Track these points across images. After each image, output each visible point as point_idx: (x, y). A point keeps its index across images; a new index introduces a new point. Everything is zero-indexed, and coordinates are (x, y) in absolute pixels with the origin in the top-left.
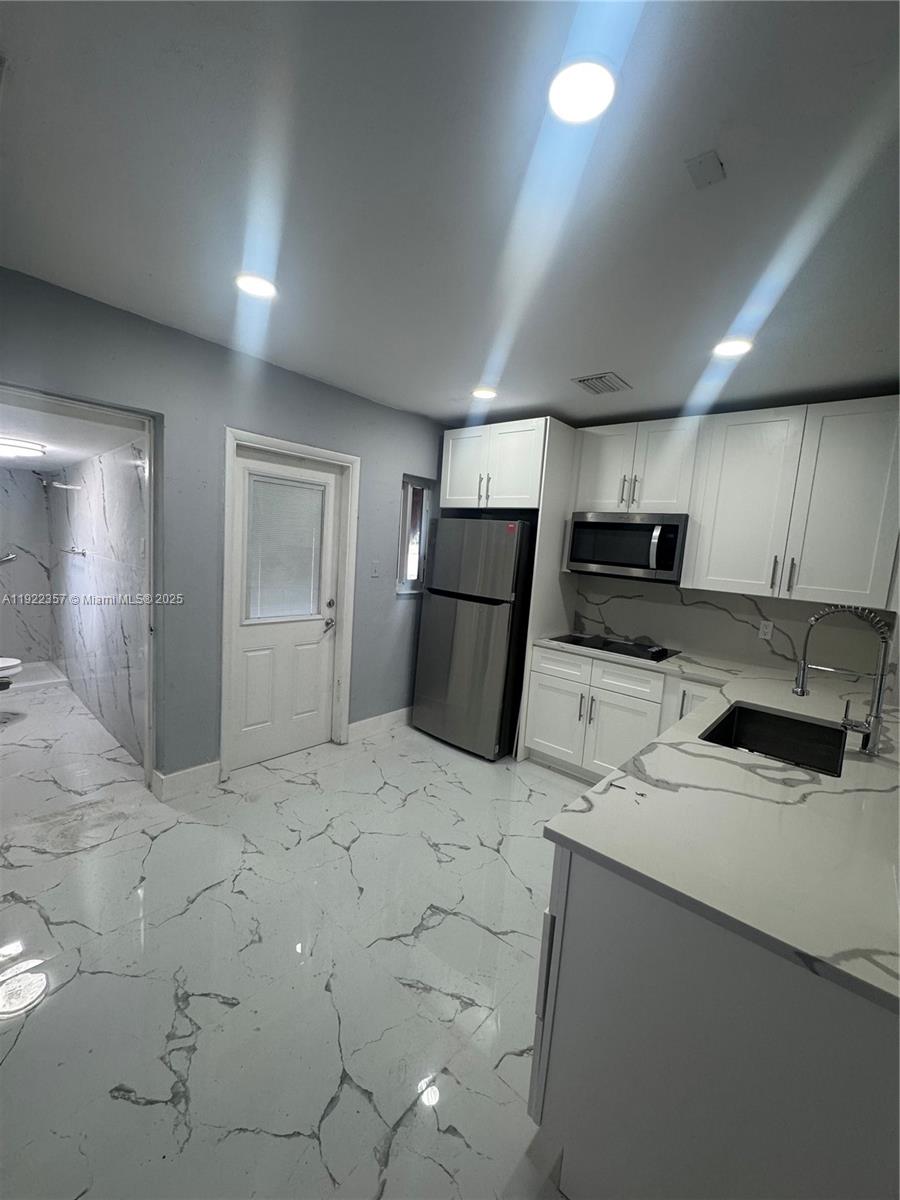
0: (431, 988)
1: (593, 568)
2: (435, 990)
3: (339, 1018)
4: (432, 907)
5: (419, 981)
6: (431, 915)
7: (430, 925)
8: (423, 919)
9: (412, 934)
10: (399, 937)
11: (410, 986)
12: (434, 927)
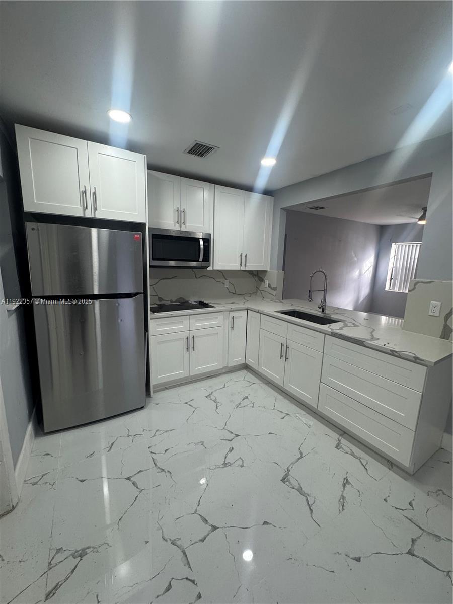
0: (342, 495)
1: (172, 263)
2: (342, 494)
3: (377, 553)
4: (283, 480)
5: (339, 501)
6: (290, 483)
7: (298, 485)
8: (293, 488)
9: (306, 497)
10: (309, 505)
11: (343, 506)
12: (299, 484)
